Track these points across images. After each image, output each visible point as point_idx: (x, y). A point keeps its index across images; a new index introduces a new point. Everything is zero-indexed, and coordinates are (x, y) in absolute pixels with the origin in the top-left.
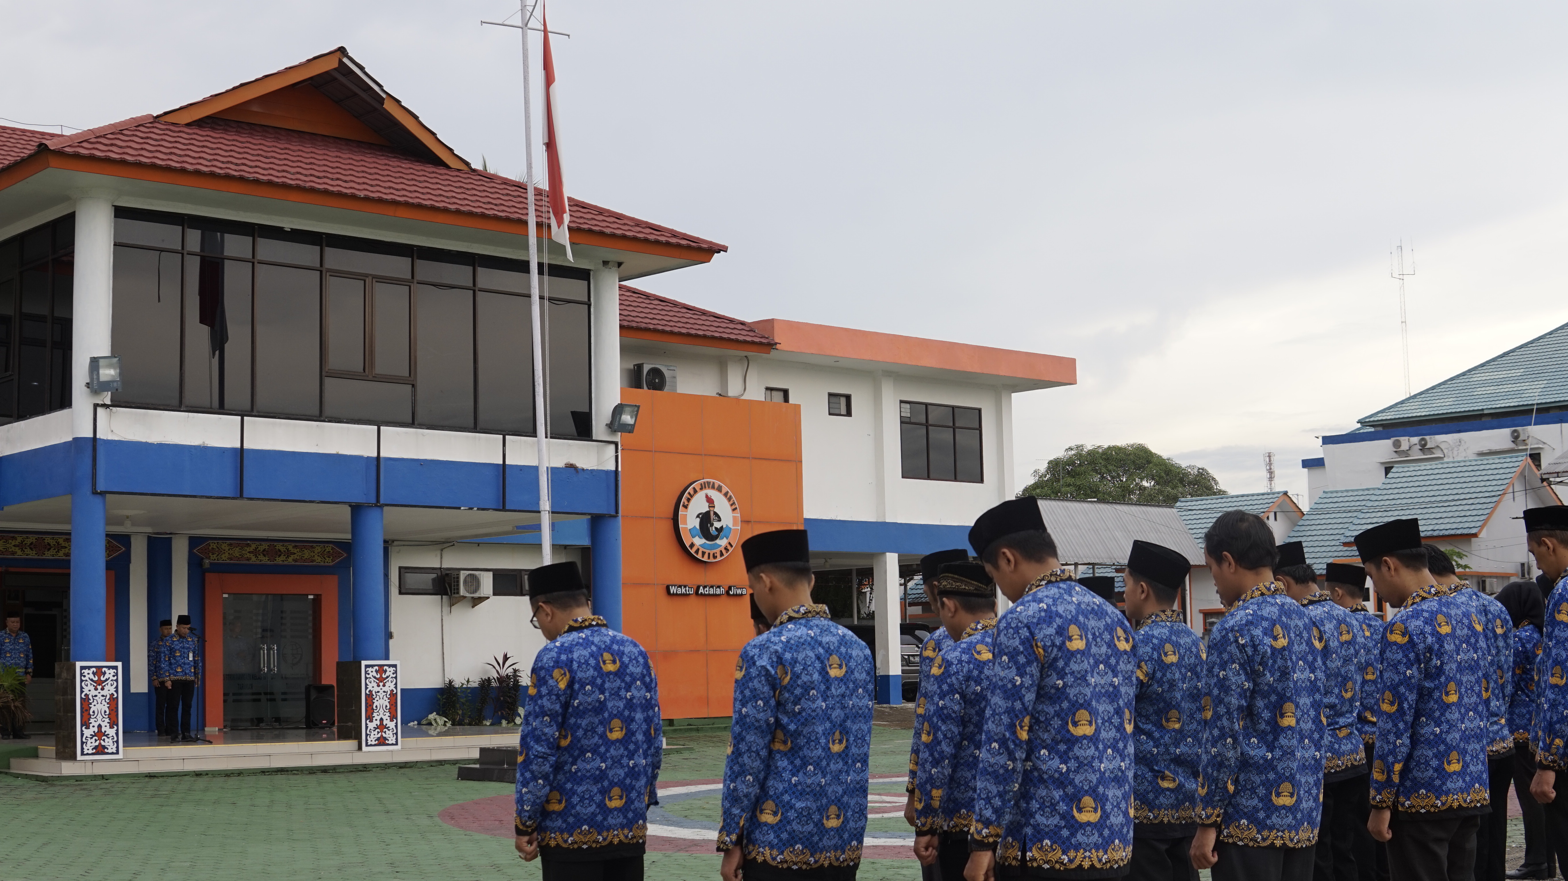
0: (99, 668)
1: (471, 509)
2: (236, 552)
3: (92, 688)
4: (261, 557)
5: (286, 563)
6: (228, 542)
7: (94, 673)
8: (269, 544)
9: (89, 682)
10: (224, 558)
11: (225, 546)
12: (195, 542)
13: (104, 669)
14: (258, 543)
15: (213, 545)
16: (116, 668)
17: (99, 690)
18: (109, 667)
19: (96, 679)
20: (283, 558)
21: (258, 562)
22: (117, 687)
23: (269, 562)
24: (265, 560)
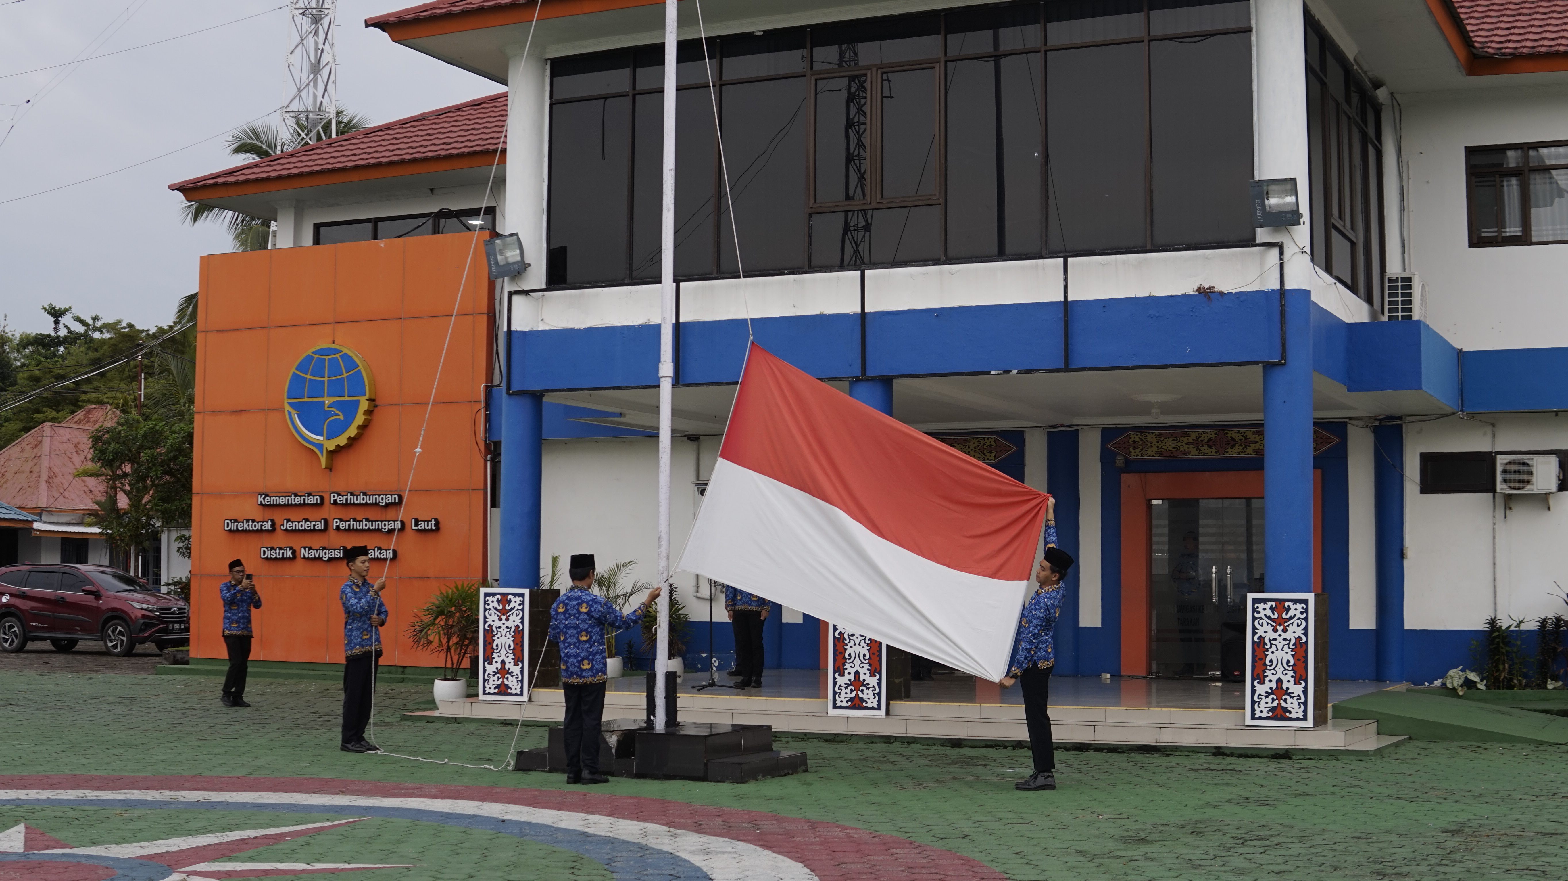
0: (504, 595)
1: (1007, 372)
2: (1169, 444)
3: (496, 618)
4: (1205, 449)
5: (1242, 455)
6: (1156, 432)
7: (498, 601)
8: (1216, 431)
9: (493, 611)
10: (1151, 453)
11: (1151, 438)
12: (1108, 434)
13: (509, 597)
14: (1200, 431)
15: (1135, 437)
16: (522, 595)
17: (504, 621)
18: (515, 595)
19: (500, 608)
20: (1238, 448)
21: (1201, 456)
22: (522, 618)
23: (1217, 456)
24: (1211, 453)
